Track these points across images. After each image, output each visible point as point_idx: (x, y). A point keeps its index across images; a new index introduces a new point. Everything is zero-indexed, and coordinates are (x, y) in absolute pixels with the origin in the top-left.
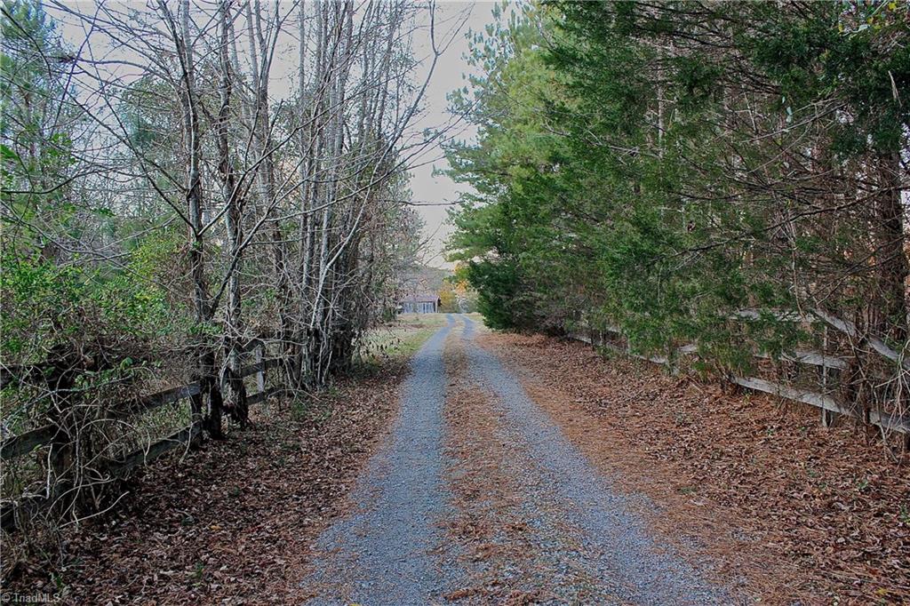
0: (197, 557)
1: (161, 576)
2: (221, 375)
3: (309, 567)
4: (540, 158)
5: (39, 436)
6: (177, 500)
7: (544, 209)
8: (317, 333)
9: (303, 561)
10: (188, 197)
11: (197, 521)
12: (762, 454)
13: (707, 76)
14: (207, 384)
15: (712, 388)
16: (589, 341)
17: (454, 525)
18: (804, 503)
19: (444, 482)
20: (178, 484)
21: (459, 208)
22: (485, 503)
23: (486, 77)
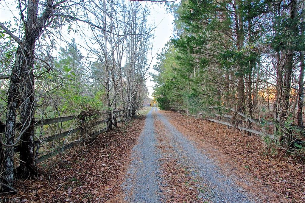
0: (109, 152)
1: (102, 156)
2: (112, 118)
3: (131, 154)
4: (170, 78)
5: (78, 129)
6: (104, 141)
7: (172, 87)
8: (129, 110)
9: (130, 153)
10: (106, 84)
11: (109, 145)
12: (216, 134)
13: (207, 61)
14: (110, 119)
15: (204, 121)
16: (180, 112)
17: (158, 146)
18: (226, 143)
19: (155, 138)
20: (104, 138)
21: (155, 87)
22: (164, 142)
23: (160, 62)
